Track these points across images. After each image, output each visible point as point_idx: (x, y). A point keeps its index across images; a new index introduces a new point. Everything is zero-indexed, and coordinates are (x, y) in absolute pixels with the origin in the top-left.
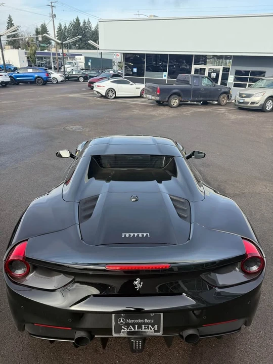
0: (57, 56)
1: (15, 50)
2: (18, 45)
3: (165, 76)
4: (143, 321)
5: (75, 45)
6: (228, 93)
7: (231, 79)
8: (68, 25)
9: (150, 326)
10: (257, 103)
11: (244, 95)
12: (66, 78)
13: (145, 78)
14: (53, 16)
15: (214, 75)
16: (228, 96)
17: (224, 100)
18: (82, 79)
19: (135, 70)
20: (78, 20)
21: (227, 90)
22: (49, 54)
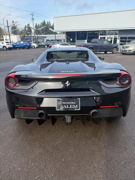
0: (34, 38)
1: (15, 35)
2: (17, 34)
3: (86, 42)
4: (70, 103)
5: (43, 33)
6: (117, 48)
7: (118, 41)
8: (40, 24)
9: (74, 105)
10: (131, 51)
11: (125, 47)
12: (39, 46)
13: (76, 43)
14: (33, 19)
15: (110, 40)
16: (117, 49)
17: (115, 51)
18: (46, 47)
19: (71, 40)
20: (44, 21)
21: (116, 46)
22: (31, 37)
